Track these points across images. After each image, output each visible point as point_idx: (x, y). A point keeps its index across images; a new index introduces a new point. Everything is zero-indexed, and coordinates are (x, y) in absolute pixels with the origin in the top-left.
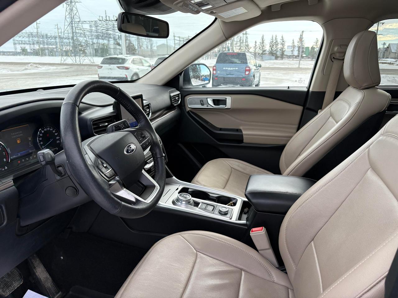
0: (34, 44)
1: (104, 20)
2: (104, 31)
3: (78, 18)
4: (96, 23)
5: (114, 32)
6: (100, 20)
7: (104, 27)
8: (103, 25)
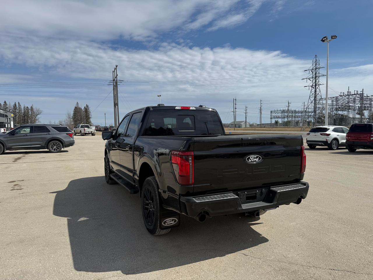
0: (284, 118)
1: (345, 95)
2: (344, 104)
3: (320, 96)
4: (337, 98)
5: (354, 104)
6: (341, 96)
7: (344, 101)
8: (345, 99)
